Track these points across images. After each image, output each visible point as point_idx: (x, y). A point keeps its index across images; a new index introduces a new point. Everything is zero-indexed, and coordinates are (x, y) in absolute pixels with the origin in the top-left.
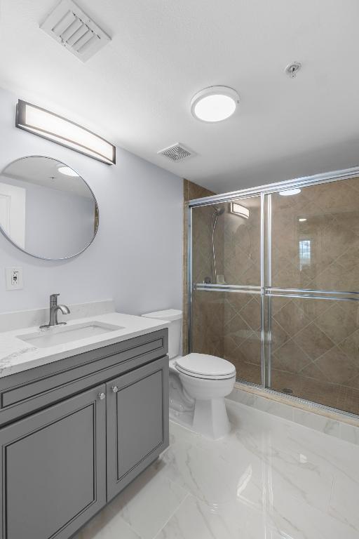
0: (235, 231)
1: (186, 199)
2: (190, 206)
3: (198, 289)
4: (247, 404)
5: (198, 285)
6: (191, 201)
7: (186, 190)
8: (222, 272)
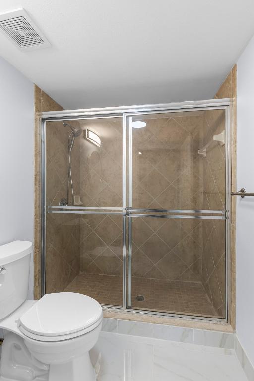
0: (90, 155)
1: (38, 109)
2: (43, 119)
3: (53, 212)
4: (109, 331)
5: (53, 207)
6: (44, 113)
7: (38, 100)
8: (78, 193)
